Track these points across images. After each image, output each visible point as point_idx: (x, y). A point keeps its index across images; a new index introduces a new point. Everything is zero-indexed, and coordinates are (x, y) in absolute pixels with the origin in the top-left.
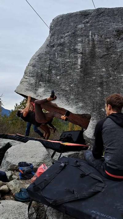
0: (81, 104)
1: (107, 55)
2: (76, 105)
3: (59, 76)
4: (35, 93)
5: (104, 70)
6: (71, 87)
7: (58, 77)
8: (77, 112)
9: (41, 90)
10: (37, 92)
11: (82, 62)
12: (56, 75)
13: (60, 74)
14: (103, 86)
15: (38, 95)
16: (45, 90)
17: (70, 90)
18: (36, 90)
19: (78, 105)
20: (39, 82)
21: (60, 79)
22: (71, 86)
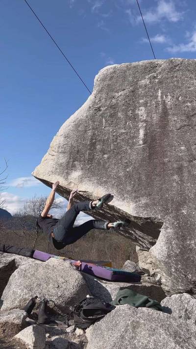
0: (144, 201)
1: (188, 125)
2: (136, 202)
3: (107, 154)
4: (67, 179)
5: (182, 148)
6: (127, 172)
7: (106, 156)
8: (137, 213)
9: (76, 174)
10: (69, 177)
11: (145, 135)
12: (103, 152)
13: (109, 152)
14: (182, 174)
15: (71, 182)
16: (82, 175)
17: (126, 176)
18: (68, 174)
19: (140, 201)
20: (74, 161)
21: (108, 158)
22: (128, 170)
